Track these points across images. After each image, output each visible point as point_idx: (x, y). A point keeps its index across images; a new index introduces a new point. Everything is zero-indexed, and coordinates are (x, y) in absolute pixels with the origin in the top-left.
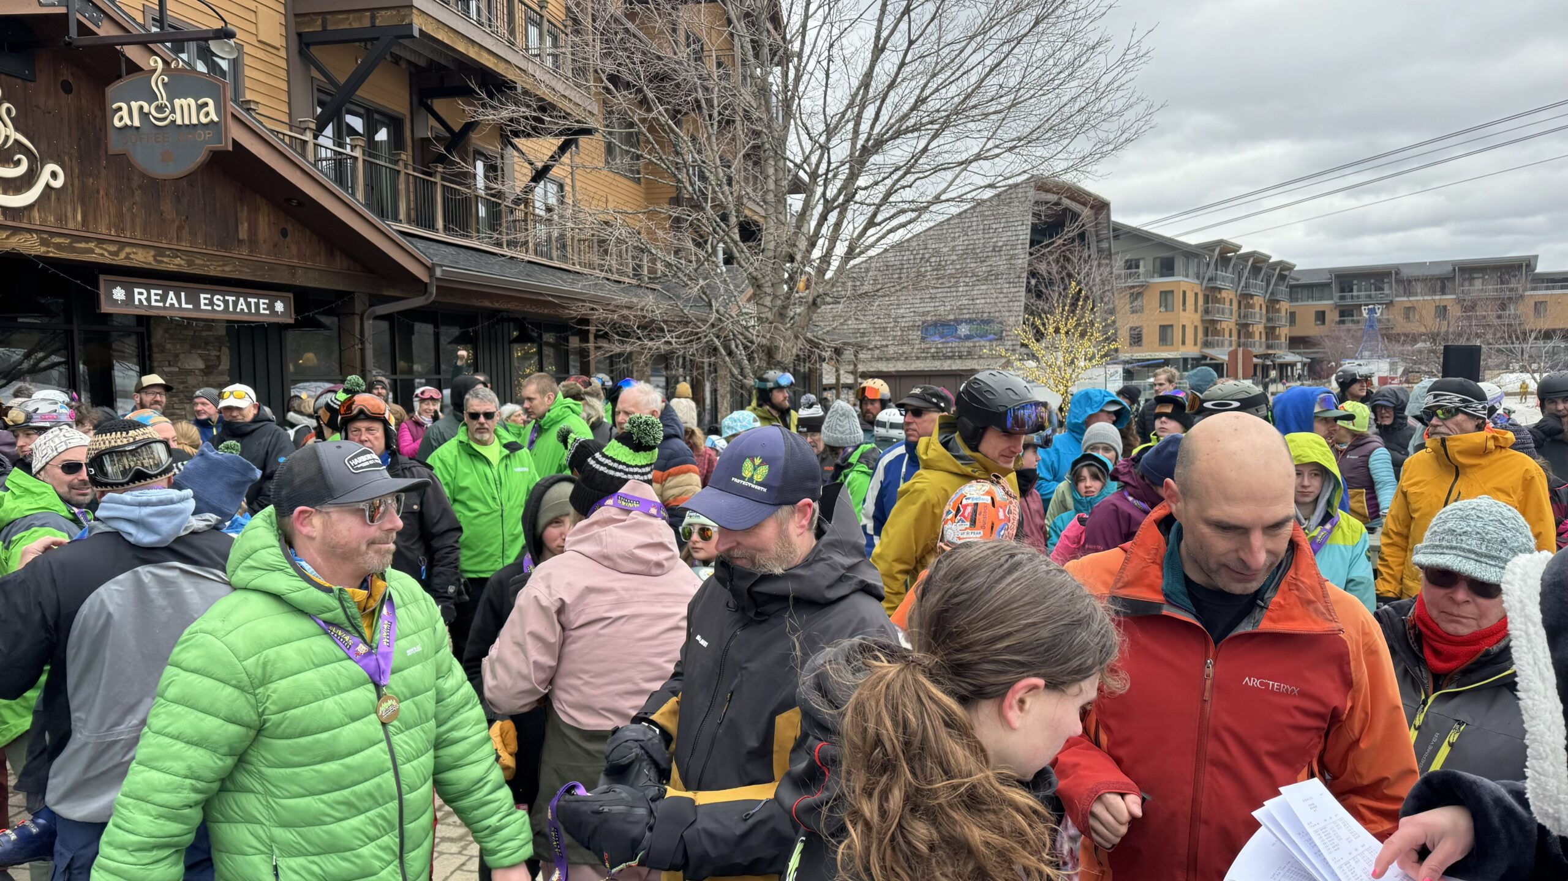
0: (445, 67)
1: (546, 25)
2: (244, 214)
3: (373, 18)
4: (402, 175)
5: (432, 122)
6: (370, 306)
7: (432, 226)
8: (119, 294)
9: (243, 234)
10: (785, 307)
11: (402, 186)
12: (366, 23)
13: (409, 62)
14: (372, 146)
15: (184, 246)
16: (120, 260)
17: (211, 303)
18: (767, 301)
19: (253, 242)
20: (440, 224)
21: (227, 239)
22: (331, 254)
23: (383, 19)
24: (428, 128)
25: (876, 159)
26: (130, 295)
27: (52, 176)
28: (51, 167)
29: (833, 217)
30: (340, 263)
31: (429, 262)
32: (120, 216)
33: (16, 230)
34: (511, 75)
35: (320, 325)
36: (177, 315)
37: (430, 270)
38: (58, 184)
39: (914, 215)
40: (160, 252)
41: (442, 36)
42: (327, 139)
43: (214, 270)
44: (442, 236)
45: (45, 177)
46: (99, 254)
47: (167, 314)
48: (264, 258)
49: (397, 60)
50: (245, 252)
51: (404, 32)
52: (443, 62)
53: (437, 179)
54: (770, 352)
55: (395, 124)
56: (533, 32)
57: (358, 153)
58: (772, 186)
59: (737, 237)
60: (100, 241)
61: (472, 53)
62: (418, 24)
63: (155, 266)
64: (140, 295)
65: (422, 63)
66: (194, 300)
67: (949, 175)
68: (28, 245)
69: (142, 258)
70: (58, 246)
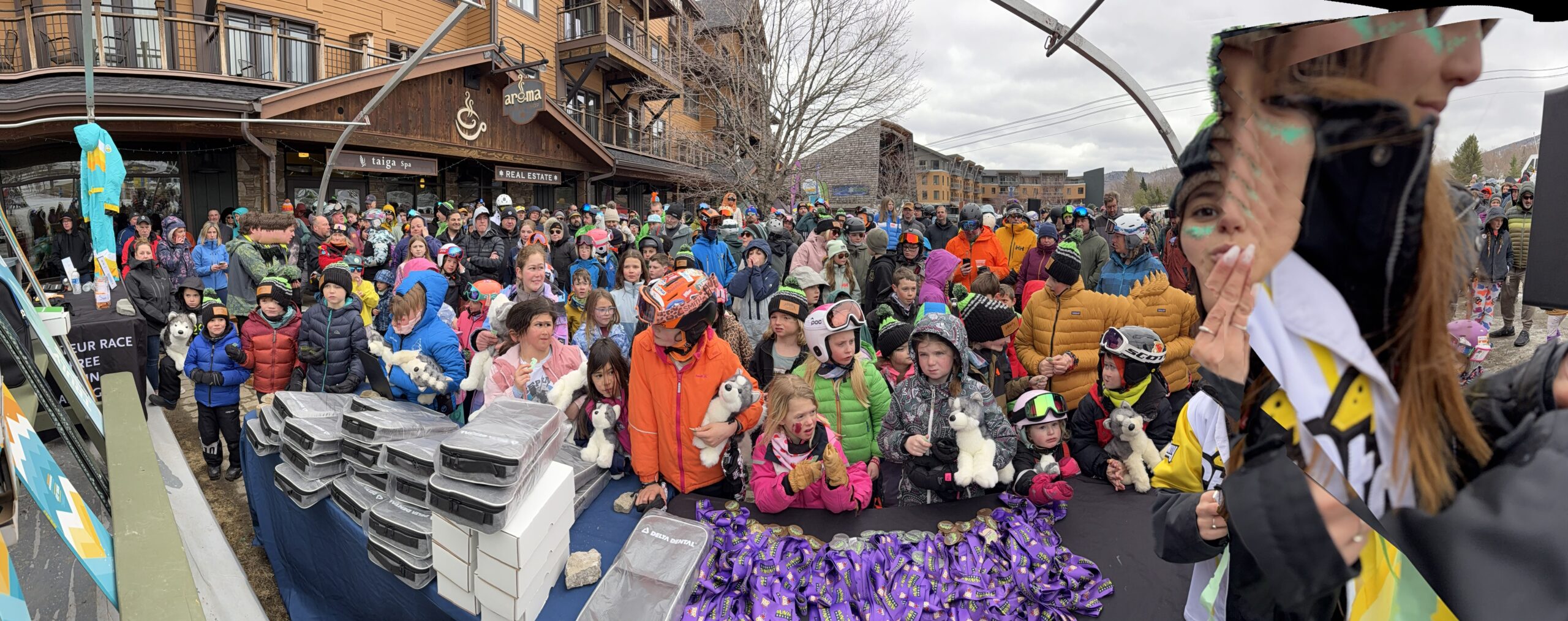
0: (617, 71)
1: (661, 48)
2: (544, 139)
3: (590, 50)
4: (600, 121)
5: (612, 96)
6: (591, 176)
7: (611, 143)
8: (501, 173)
9: (544, 148)
10: (771, 176)
11: (600, 125)
12: (587, 52)
13: (603, 69)
14: (588, 107)
15: (523, 153)
16: (502, 160)
17: (532, 176)
18: (763, 173)
19: (547, 150)
20: (615, 141)
21: (538, 150)
22: (575, 155)
23: (594, 50)
24: (610, 98)
25: (811, 106)
26: (505, 173)
27: (483, 127)
28: (483, 124)
29: (792, 133)
30: (579, 159)
31: (613, 158)
32: (503, 141)
33: (471, 149)
34: (646, 72)
35: (569, 186)
36: (520, 181)
37: (614, 161)
38: (484, 130)
39: (827, 133)
40: (515, 155)
41: (617, 56)
42: (570, 106)
43: (533, 163)
44: (615, 147)
45: (480, 128)
46: (496, 158)
47: (517, 181)
48: (550, 157)
49: (598, 68)
50: (543, 155)
51: (602, 56)
52: (616, 67)
53: (614, 121)
54: (765, 196)
55: (596, 98)
56: (655, 51)
57: (583, 111)
58: (764, 119)
59: (748, 143)
60: (497, 152)
61: (630, 63)
62: (609, 51)
63: (513, 162)
64: (508, 173)
65: (608, 69)
66: (525, 175)
67: (842, 115)
68: (474, 154)
69: (509, 158)
70: (483, 155)
